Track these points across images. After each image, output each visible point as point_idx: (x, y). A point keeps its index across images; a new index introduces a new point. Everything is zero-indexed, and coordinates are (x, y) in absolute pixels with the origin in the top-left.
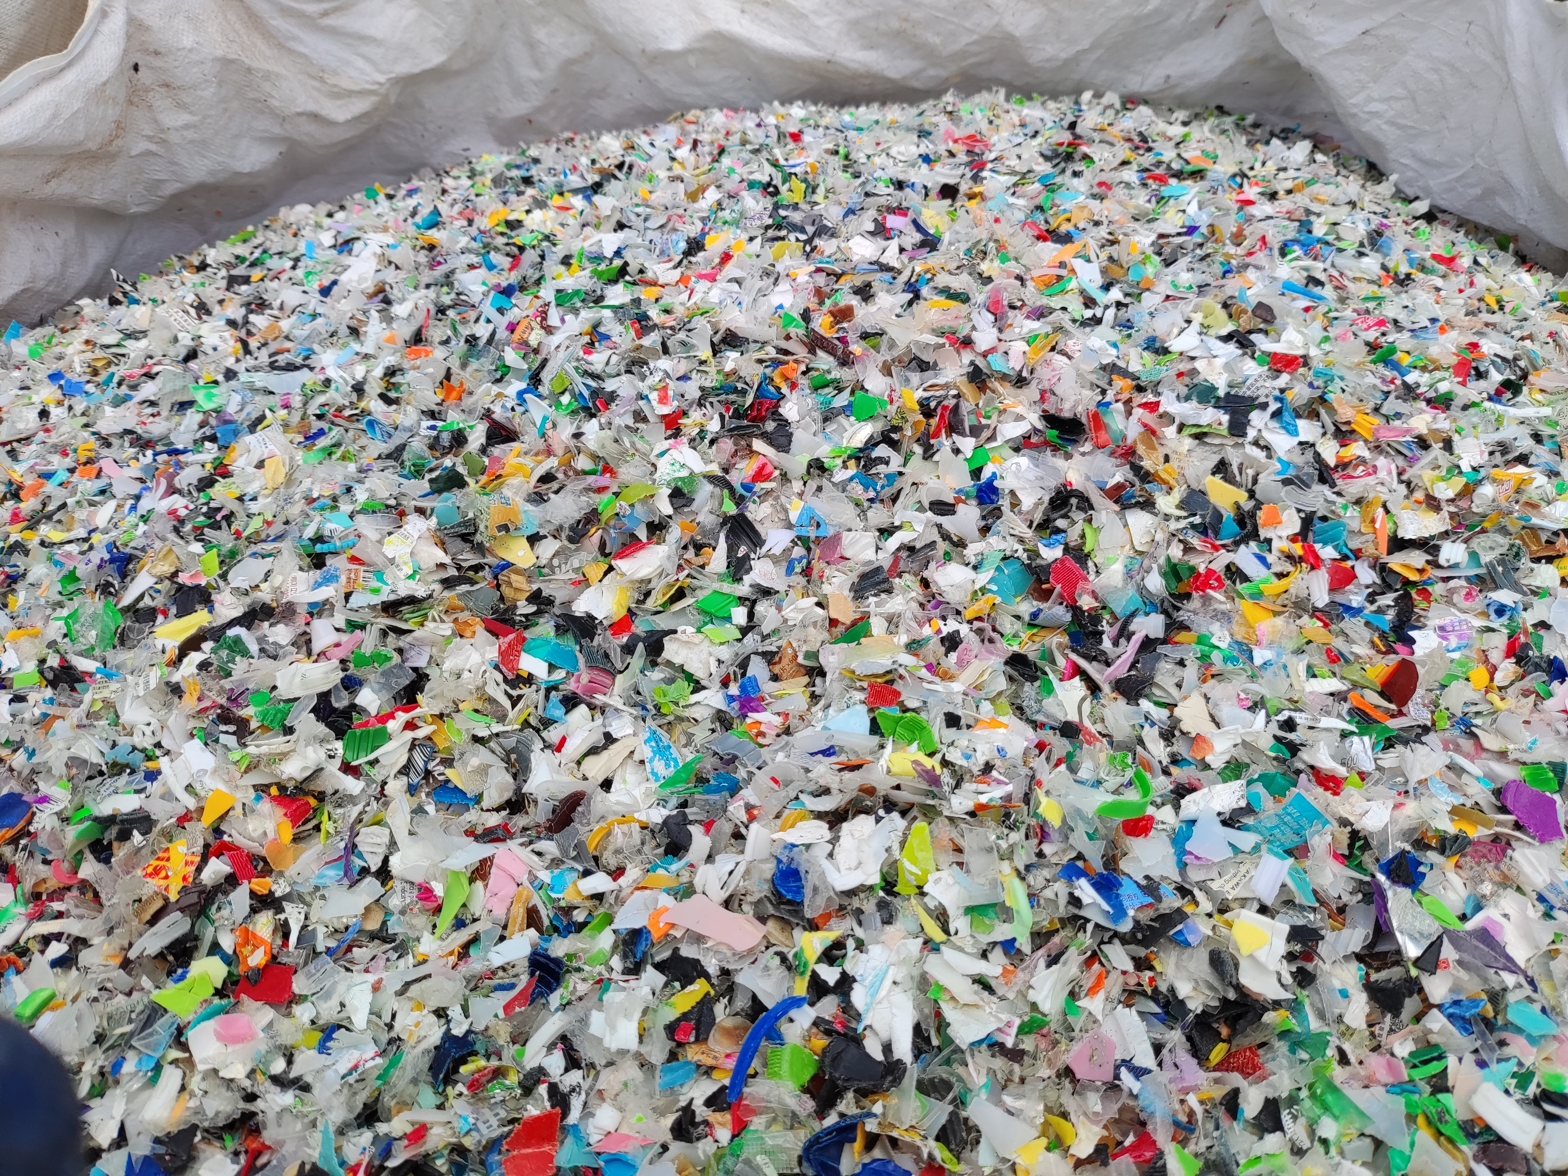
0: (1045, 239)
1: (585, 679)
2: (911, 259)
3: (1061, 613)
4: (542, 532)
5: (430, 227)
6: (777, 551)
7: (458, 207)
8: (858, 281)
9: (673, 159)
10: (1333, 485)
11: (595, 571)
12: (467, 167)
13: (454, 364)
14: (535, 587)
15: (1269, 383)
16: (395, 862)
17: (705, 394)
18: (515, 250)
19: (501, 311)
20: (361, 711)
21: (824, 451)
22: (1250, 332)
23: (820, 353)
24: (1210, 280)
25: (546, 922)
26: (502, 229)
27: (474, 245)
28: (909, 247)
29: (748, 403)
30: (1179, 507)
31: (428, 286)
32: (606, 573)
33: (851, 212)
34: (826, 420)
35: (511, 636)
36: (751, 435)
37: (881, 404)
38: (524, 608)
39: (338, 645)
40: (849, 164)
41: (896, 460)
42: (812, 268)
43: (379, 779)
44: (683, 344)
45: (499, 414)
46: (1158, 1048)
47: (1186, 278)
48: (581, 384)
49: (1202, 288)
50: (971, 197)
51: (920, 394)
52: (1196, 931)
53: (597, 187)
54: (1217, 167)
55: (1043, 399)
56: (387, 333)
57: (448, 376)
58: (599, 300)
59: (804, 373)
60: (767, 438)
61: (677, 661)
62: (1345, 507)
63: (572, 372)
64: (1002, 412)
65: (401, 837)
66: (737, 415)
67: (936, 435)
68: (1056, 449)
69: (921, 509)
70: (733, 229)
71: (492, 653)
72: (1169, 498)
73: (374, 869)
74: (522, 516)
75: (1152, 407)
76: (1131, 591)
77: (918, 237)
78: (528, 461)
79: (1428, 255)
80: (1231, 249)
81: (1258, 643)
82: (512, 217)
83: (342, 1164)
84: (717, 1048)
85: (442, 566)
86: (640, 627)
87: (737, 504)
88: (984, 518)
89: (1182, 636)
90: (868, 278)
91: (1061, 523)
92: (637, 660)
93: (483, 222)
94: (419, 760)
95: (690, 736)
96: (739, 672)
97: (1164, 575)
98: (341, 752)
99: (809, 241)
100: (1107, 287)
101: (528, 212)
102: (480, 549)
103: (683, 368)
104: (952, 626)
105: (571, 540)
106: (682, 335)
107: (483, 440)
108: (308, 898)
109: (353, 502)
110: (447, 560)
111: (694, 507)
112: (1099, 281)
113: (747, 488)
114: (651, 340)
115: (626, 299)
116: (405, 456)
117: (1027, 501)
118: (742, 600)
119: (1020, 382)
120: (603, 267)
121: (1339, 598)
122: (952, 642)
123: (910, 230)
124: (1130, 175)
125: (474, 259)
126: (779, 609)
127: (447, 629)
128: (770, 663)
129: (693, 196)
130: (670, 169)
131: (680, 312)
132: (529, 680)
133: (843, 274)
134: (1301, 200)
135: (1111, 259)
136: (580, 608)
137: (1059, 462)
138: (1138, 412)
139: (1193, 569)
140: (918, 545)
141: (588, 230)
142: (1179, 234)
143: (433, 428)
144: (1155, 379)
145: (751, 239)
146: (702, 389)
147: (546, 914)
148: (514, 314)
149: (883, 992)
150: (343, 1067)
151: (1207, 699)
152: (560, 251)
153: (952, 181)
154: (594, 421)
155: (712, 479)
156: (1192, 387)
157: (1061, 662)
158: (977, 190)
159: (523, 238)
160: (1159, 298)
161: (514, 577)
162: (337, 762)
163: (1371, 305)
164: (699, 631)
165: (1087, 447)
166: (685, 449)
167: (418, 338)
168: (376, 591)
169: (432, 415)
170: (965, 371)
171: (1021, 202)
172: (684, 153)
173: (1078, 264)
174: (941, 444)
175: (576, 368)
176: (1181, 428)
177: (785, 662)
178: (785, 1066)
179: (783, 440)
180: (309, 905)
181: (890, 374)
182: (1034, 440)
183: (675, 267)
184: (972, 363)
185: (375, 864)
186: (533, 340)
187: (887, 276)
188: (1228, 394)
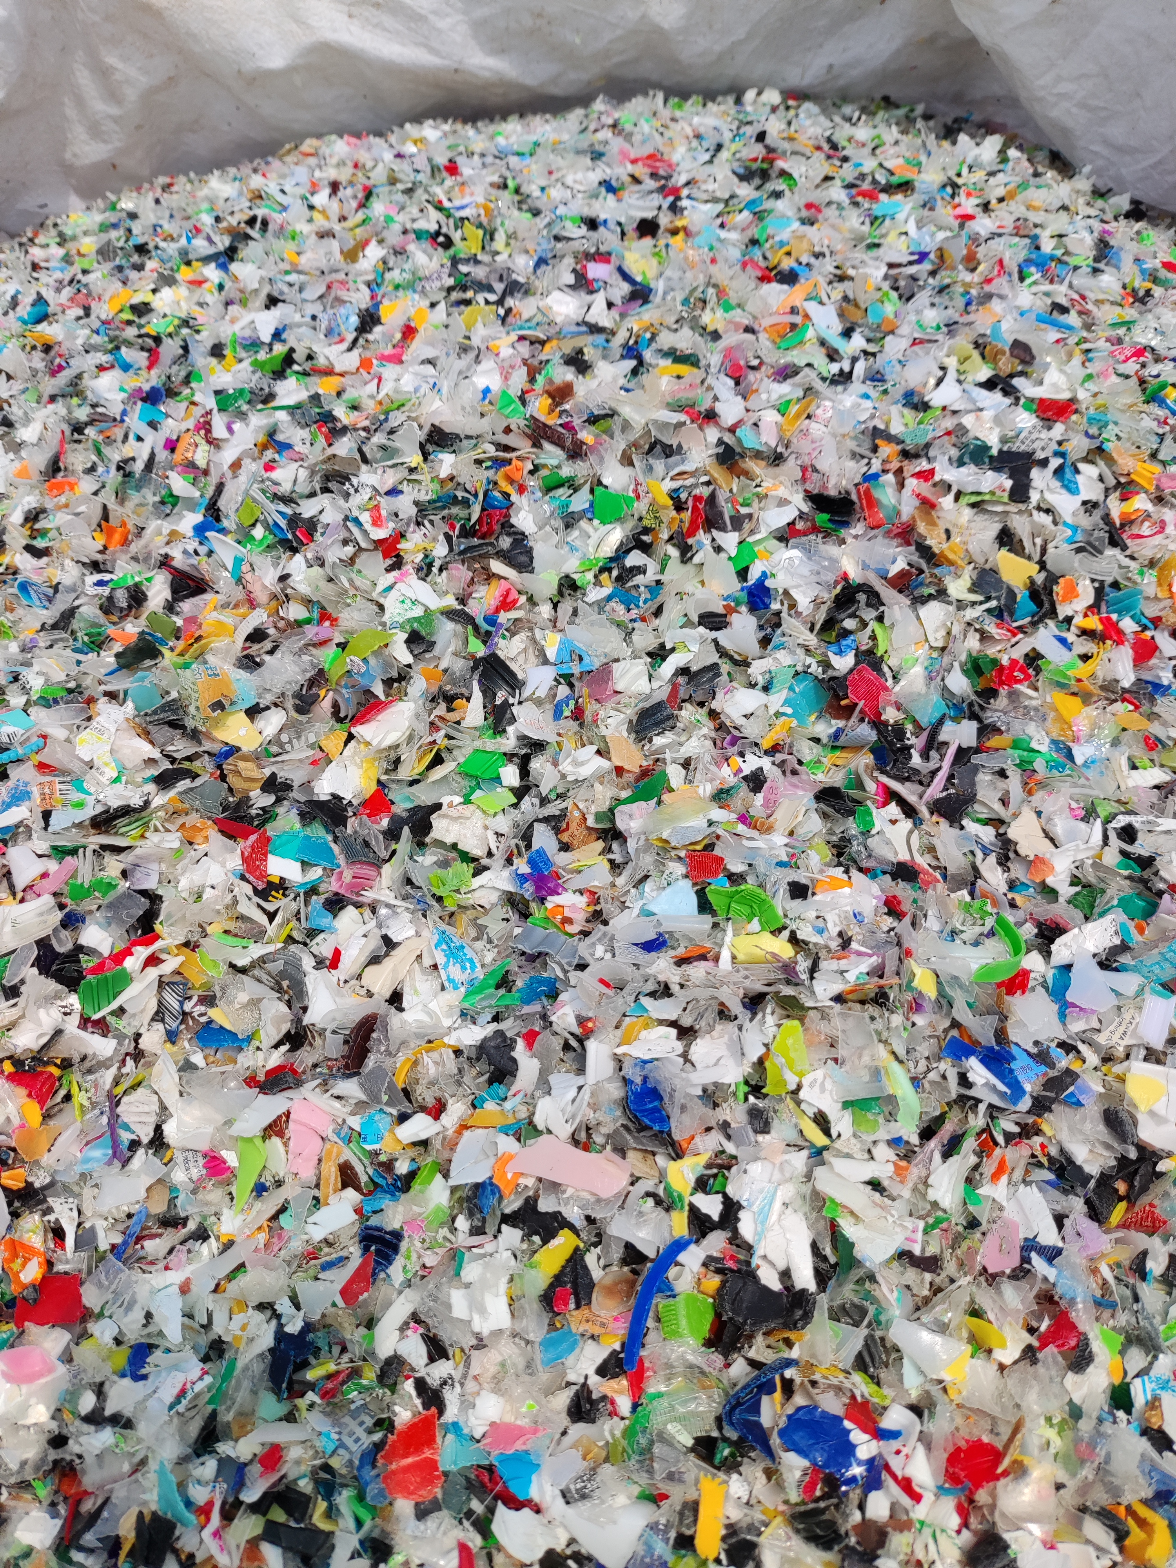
0: (769, 280)
1: (347, 876)
2: (623, 316)
3: (866, 732)
4: (263, 703)
5: (39, 321)
6: (542, 693)
7: (67, 292)
8: (568, 348)
9: (311, 207)
10: (1124, 548)
11: (333, 742)
12: (53, 232)
13: (108, 497)
14: (267, 772)
15: (1044, 434)
16: (169, 1130)
17: (423, 510)
18: (150, 342)
19: (153, 425)
20: (91, 952)
21: (572, 566)
22: (1012, 376)
23: (547, 446)
24: (956, 317)
25: (363, 1179)
26: (127, 316)
27: (96, 339)
28: (618, 301)
29: (475, 517)
30: (971, 590)
31: (52, 399)
32: (346, 743)
33: (541, 262)
34: (568, 526)
35: (253, 838)
36: (487, 556)
37: (627, 501)
38: (261, 800)
39: (45, 875)
40: (522, 199)
41: (652, 567)
42: (514, 337)
43: (130, 1031)
44: (383, 448)
45: (179, 561)
46: (1060, 1220)
47: (932, 316)
48: (276, 513)
49: (951, 327)
50: (674, 232)
51: (668, 485)
52: (1086, 1090)
53: (231, 253)
54: (924, 176)
55: (804, 479)
56: (17, 465)
57: (105, 515)
58: (269, 398)
59: (531, 473)
60: (506, 557)
61: (449, 840)
62: (1142, 574)
63: (260, 497)
64: (761, 498)
65: (172, 1100)
66: (465, 533)
67: (692, 532)
68: (827, 535)
69: (688, 624)
70: (409, 293)
71: (235, 862)
72: (960, 582)
73: (145, 1140)
74: (235, 686)
75: (926, 475)
76: (936, 697)
77: (626, 288)
78: (227, 618)
79: (1157, 263)
80: (968, 277)
81: (1076, 739)
82: (137, 299)
83: (188, 1504)
84: (603, 1313)
85: (151, 761)
86: (401, 807)
87: (485, 642)
88: (761, 627)
89: (994, 741)
90: (579, 342)
91: (849, 624)
92: (404, 844)
93: (103, 310)
94: (172, 1000)
95: (481, 930)
96: (522, 844)
97: (965, 672)
98: (77, 1006)
99: (500, 302)
100: (847, 333)
101: (154, 291)
102: (195, 735)
103: (390, 479)
104: (752, 763)
105: (300, 710)
106: (379, 439)
107: (167, 594)
108: (76, 1189)
109: (25, 690)
110: (156, 754)
111: (437, 651)
112: (838, 327)
113: (491, 620)
114: (344, 447)
115: (302, 395)
116: (75, 624)
117: (804, 602)
118: (509, 757)
119: (777, 459)
120: (262, 355)
121: (1147, 676)
122: (756, 781)
123: (616, 279)
124: (837, 193)
125: (104, 358)
126: (555, 764)
127: (173, 840)
128: (557, 831)
129: (352, 255)
130: (310, 220)
131: (370, 406)
132: (282, 886)
133: (549, 339)
134: (1016, 208)
135: (846, 298)
136: (324, 789)
137: (831, 549)
138: (912, 483)
139: (995, 662)
140: (694, 668)
141: (234, 309)
142: (911, 263)
143: (100, 583)
144: (923, 441)
145: (433, 305)
146: (416, 503)
147: (363, 1172)
148: (170, 427)
149: (774, 1218)
150: (168, 1394)
151: (1039, 814)
152: (206, 339)
153: (649, 215)
154: (298, 557)
155: (450, 614)
156: (962, 447)
157: (871, 787)
158: (679, 223)
159: (155, 325)
160: (904, 343)
161: (242, 765)
162: (75, 1019)
163: (1121, 331)
164: (467, 801)
165: (858, 529)
166: (413, 579)
167: (55, 467)
168: (80, 805)
169: (95, 566)
170: (713, 451)
171: (733, 236)
172: (321, 198)
173: (812, 307)
174: (701, 545)
175: (264, 492)
176: (958, 495)
177: (573, 826)
178: (683, 1322)
179: (523, 559)
180: (80, 1195)
181: (631, 464)
182: (800, 526)
183: (350, 349)
184: (720, 442)
185: (146, 1134)
186: (201, 460)
187: (600, 339)
188: (1000, 451)
